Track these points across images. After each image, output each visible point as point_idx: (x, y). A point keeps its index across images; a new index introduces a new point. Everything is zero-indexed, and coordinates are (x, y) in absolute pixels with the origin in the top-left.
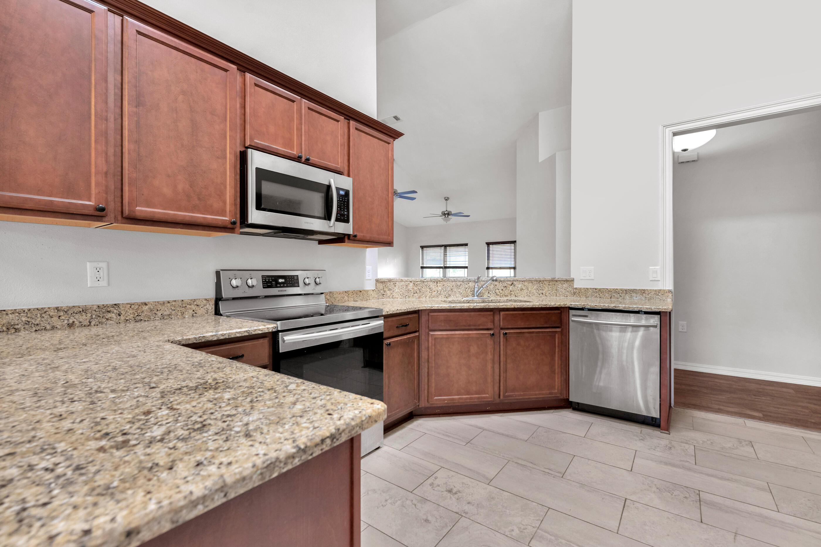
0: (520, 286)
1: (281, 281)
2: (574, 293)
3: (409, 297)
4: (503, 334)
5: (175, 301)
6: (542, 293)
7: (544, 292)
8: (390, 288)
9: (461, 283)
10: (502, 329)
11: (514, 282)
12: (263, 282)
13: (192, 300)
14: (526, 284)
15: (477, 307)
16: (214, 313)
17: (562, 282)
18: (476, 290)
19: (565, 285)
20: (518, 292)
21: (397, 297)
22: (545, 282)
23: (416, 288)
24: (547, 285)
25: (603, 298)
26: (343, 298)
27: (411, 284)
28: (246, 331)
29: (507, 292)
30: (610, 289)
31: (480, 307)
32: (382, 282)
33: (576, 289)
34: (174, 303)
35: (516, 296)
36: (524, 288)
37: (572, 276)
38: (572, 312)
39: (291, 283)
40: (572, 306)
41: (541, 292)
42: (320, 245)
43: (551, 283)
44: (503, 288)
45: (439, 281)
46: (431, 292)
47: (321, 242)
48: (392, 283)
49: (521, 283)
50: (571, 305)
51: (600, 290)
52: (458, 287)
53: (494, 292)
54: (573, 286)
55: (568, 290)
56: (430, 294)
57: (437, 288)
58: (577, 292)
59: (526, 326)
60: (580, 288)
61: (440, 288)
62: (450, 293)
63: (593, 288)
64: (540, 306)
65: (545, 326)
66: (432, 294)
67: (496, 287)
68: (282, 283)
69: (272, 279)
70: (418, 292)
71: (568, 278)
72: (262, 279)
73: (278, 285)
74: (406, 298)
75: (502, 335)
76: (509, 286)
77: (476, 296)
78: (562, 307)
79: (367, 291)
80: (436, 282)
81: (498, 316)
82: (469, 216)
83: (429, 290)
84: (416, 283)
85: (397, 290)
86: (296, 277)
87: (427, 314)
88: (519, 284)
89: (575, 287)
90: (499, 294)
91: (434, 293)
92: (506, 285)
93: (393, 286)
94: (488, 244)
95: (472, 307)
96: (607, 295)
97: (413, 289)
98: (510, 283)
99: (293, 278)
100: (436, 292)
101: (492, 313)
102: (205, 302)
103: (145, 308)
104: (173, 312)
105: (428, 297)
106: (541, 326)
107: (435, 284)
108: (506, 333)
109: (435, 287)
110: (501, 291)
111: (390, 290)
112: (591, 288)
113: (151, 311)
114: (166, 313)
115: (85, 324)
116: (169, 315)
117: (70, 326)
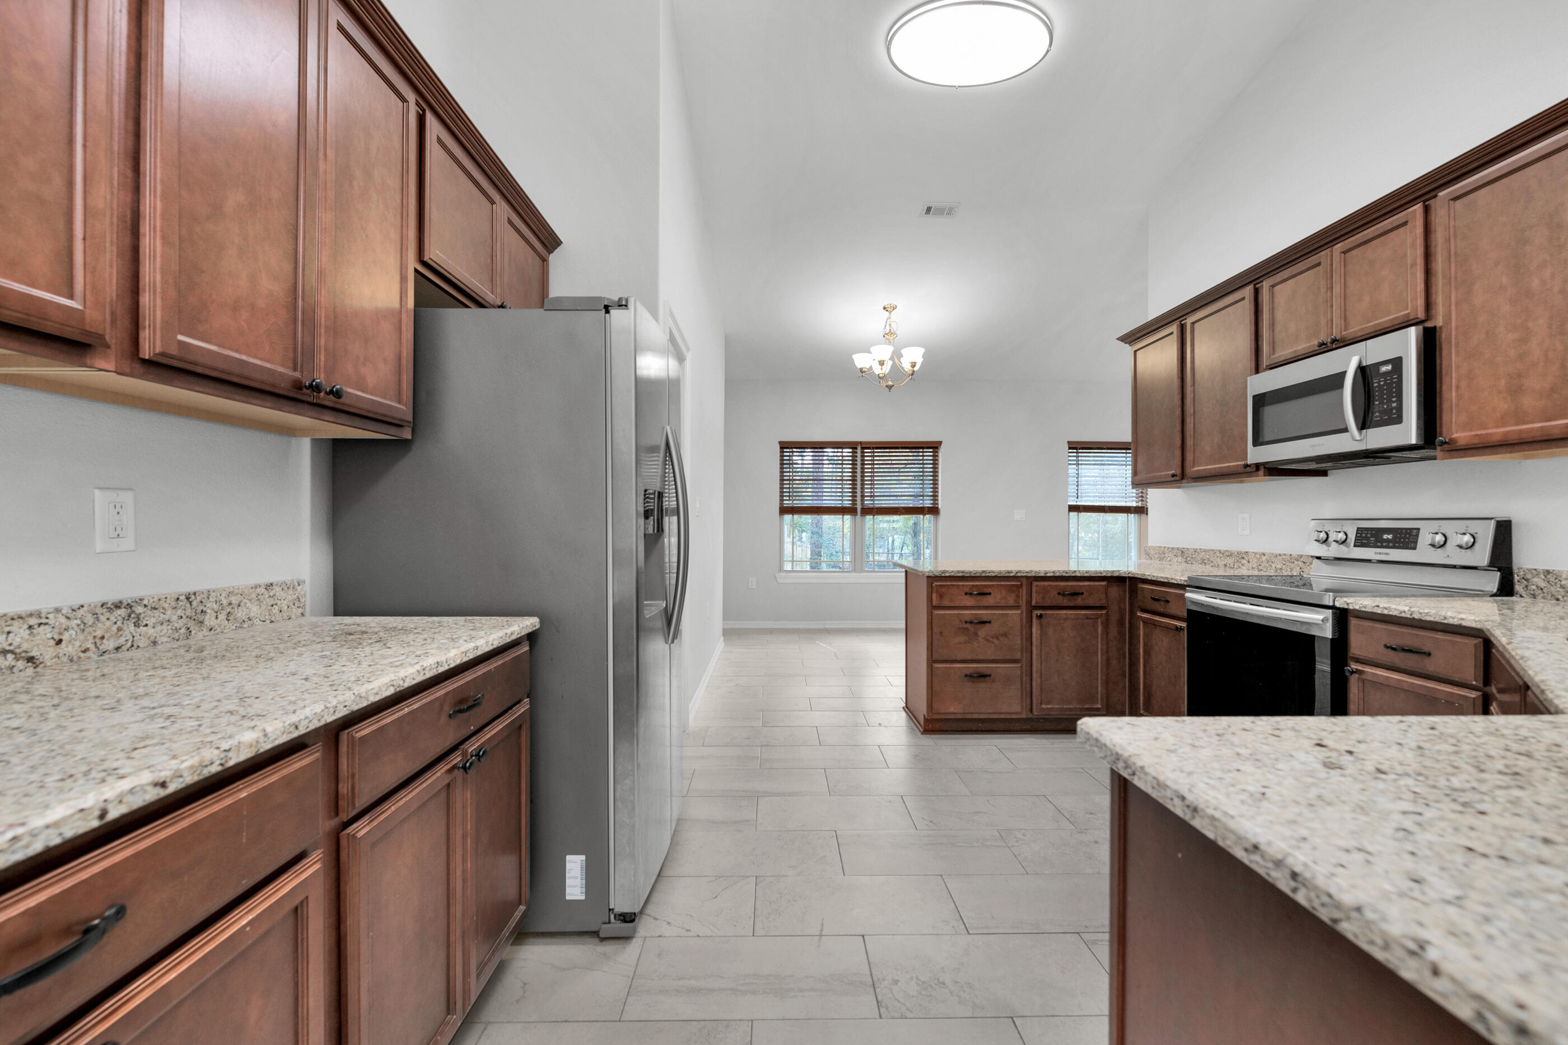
1: (1385, 537)
5: (1285, 555)
12: (1356, 536)
28: (1166, 578)
34: (1284, 557)
39: (1402, 543)
68: (1388, 540)
69: (1371, 534)
72: (1357, 533)
73: (1379, 544)
86: (1415, 531)
99: (1410, 534)
113: (1268, 562)
114: (1279, 567)
115: (1232, 566)
116: (1281, 569)
117: (1225, 565)
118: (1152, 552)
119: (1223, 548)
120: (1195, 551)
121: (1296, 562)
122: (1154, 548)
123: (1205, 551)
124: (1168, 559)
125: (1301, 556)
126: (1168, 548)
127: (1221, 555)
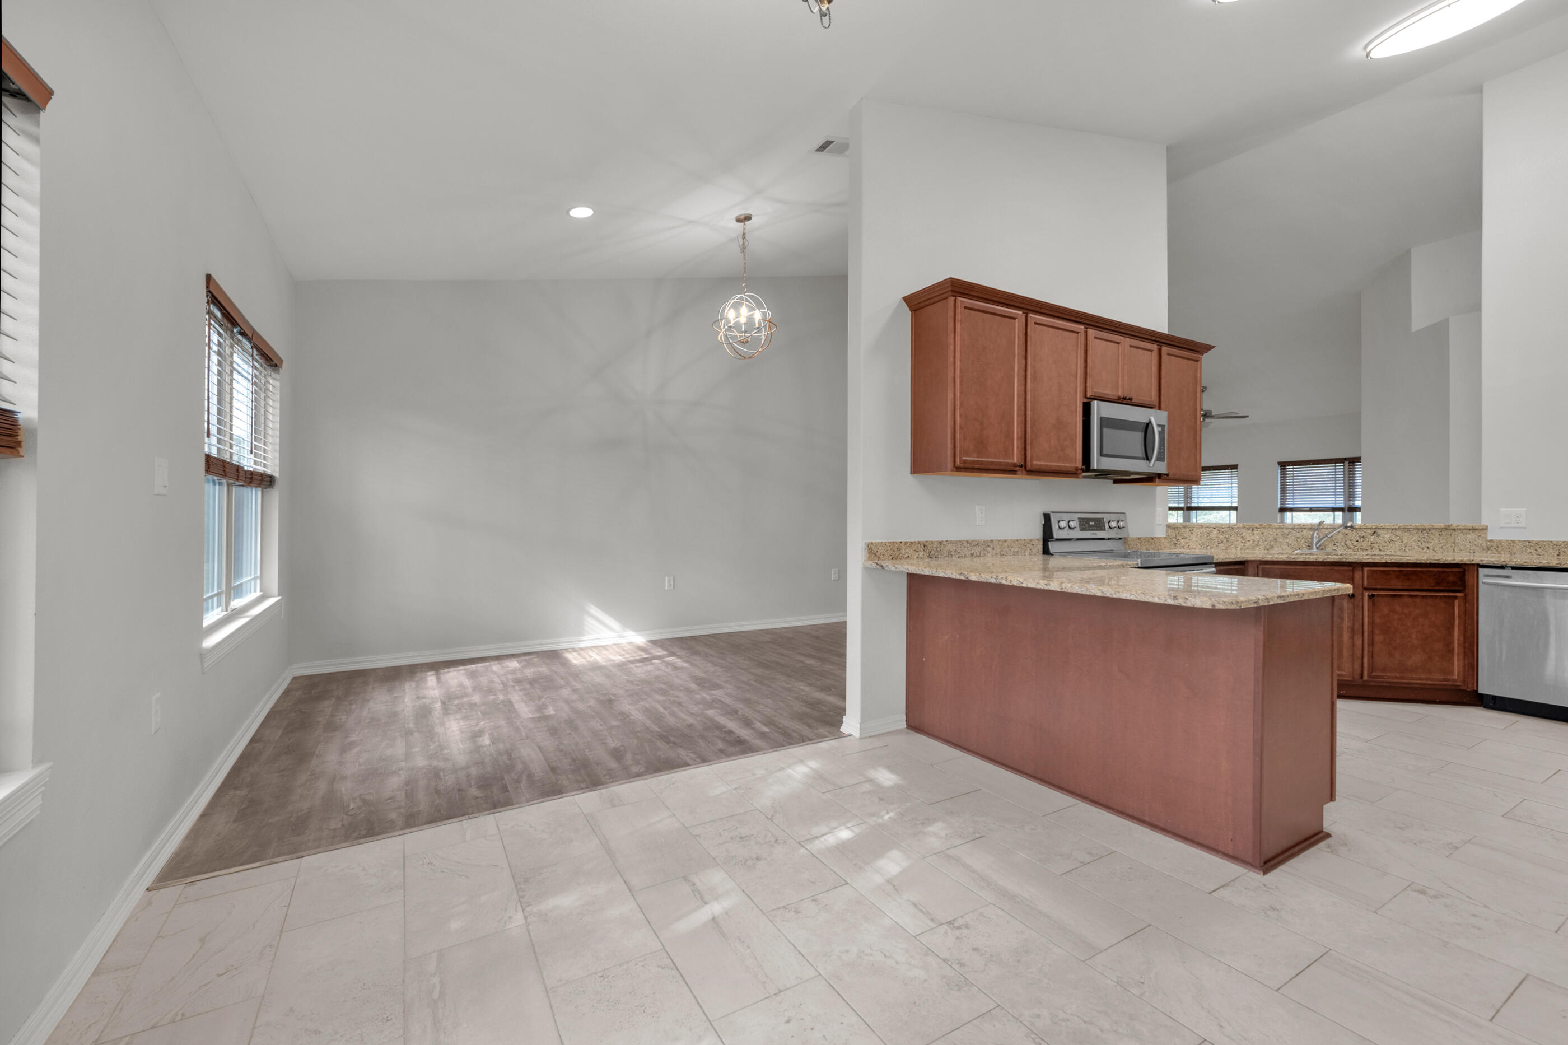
0: (1387, 536)
1: (1091, 523)
2: (1488, 548)
3: (1212, 548)
4: (1368, 596)
5: (1021, 540)
6: (1428, 548)
7: (1431, 545)
8: (1185, 535)
9: (1290, 530)
10: (1366, 589)
11: (1378, 531)
12: (1080, 524)
13: (1030, 539)
14: (1398, 533)
15: (1328, 560)
16: (1042, 552)
17: (1464, 531)
18: (1315, 540)
19: (1471, 536)
20: (1384, 544)
21: (1194, 547)
22: (1434, 531)
23: (1221, 536)
24: (1437, 535)
25: (1543, 555)
26: (1136, 545)
27: (1215, 532)
29: (1365, 544)
30: (1558, 542)
31: (1333, 560)
32: (1174, 528)
33: (1491, 541)
34: (1020, 542)
35: (1380, 550)
36: (1395, 539)
37: (1484, 522)
38: (1482, 571)
39: (1099, 527)
40: (1484, 563)
41: (1425, 545)
42: (1115, 485)
43: (1443, 533)
44: (1358, 539)
45: (1256, 528)
46: (1243, 541)
47: (1116, 482)
48: (1188, 530)
49: (1390, 531)
50: (1482, 561)
51: (1537, 543)
52: (1285, 536)
53: (1343, 544)
54: (1486, 537)
55: (1476, 543)
56: (1242, 544)
57: (1252, 537)
58: (1495, 546)
59: (1406, 587)
60: (1500, 542)
61: (1258, 537)
62: (1272, 543)
63: (1525, 541)
64: (1428, 562)
65: (1437, 588)
66: (1246, 545)
67: (1347, 537)
68: (1092, 526)
69: (1085, 522)
70: (1225, 541)
71: (1476, 525)
72: (1080, 521)
73: (1090, 528)
74: (1207, 549)
75: (1366, 598)
76: (1369, 536)
77: (1315, 547)
78: (1465, 564)
79: (1159, 539)
80: (1251, 529)
81: (1360, 573)
82: (1247, 416)
83: (1240, 539)
84: (1222, 530)
85: (1194, 539)
86: (1102, 519)
87: (1256, 566)
88: (1385, 534)
89: (1489, 538)
90: (1352, 547)
91: (1248, 544)
92: (1363, 534)
93: (1189, 533)
94: (1283, 465)
95: (1321, 560)
96: (1551, 551)
97: (1217, 537)
98: (1372, 532)
100: (1251, 542)
101: (1351, 568)
102: (1037, 541)
103: (1006, 544)
104: (1020, 550)
105: (1239, 549)
106: (1430, 588)
107: (1250, 531)
108: (1373, 595)
109: (1250, 536)
110: (1355, 543)
111: (1184, 538)
112: (1520, 541)
113: (1009, 547)
114: (1016, 550)
115: (979, 554)
116: (1018, 552)
117: (972, 555)
118: (881, 550)
119: (970, 538)
120: (941, 543)
121: (1028, 545)
122: (883, 545)
123: (952, 542)
124: (906, 556)
125: (1031, 540)
126: (906, 543)
127: (969, 545)
